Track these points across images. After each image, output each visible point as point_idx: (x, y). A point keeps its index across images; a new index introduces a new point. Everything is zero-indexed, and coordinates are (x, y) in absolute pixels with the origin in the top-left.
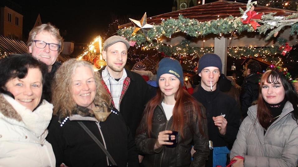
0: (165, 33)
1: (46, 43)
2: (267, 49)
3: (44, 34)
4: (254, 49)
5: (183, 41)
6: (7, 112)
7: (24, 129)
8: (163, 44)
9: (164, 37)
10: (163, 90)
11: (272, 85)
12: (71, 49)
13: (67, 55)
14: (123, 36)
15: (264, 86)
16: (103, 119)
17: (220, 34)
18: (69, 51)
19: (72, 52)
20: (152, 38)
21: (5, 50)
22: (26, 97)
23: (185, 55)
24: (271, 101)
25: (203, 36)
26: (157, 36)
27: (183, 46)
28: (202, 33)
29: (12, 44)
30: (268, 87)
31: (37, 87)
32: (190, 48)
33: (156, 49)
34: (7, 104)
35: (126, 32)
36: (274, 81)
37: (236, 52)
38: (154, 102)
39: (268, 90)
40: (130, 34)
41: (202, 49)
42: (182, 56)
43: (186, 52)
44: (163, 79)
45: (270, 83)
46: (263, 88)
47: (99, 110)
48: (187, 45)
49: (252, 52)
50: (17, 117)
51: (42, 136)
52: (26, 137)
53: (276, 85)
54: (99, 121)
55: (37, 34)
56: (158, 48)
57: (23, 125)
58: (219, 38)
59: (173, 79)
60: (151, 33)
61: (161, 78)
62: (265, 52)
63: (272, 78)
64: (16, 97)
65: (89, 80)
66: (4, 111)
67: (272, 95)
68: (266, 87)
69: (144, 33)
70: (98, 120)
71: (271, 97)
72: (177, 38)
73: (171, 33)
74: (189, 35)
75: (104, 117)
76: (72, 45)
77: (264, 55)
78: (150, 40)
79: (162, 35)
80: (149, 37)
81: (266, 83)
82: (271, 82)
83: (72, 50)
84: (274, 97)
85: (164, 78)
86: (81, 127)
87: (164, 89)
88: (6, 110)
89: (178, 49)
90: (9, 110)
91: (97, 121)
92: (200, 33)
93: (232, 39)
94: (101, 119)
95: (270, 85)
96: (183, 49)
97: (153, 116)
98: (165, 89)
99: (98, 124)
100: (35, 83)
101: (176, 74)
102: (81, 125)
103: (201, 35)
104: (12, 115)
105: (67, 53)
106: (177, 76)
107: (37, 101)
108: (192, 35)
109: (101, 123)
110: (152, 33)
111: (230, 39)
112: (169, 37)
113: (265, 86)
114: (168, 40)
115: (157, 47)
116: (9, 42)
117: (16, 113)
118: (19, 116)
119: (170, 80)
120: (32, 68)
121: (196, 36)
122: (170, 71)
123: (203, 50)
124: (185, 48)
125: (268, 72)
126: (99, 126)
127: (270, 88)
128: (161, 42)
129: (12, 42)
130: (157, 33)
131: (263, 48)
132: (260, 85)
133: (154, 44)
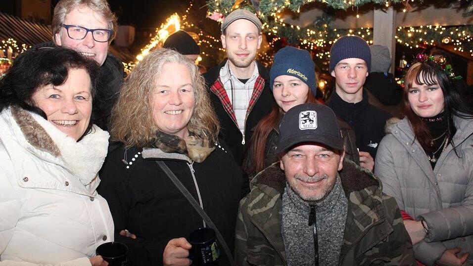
0: (289, 4)
1: (86, 29)
2: (465, 30)
3: (80, 12)
4: (441, 30)
5: (318, 18)
6: (37, 139)
7: (63, 170)
8: (284, 25)
9: (287, 11)
10: (279, 103)
11: (425, 87)
12: (130, 38)
13: (125, 48)
14: (218, 10)
15: (411, 90)
16: (201, 159)
17: (387, 3)
18: (127, 41)
19: (131, 42)
20: (266, 13)
21: (23, 41)
22: (66, 117)
23: (320, 43)
24: (426, 113)
25: (355, 8)
26: (276, 9)
27: (318, 27)
28: (354, 3)
29: (34, 31)
30: (419, 91)
31: (83, 101)
32: (330, 31)
33: (272, 33)
34: (37, 126)
35: (223, 4)
36: (427, 82)
37: (410, 35)
38: (267, 122)
39: (420, 96)
40: (229, 8)
41: (351, 31)
42: (315, 45)
43: (323, 37)
44: (280, 85)
45: (422, 84)
46: (409, 93)
47: (195, 142)
48: (326, 26)
49: (439, 34)
50: (53, 148)
51: (92, 183)
52: (67, 184)
53: (430, 87)
54: (193, 161)
55: (68, 13)
56: (275, 32)
57: (62, 163)
58: (384, 10)
59: (295, 84)
60: (265, 5)
61: (276, 84)
62: (462, 34)
63: (425, 75)
64: (48, 118)
65: (184, 88)
66: (32, 137)
67: (427, 103)
68: (416, 91)
69: (253, 5)
70: (190, 158)
71: (425, 106)
72: (310, 12)
73: (300, 3)
74: (331, 6)
75: (202, 155)
76: (132, 30)
77: (458, 41)
78: (263, 16)
79: (284, 7)
80: (261, 12)
81: (414, 85)
82: (423, 82)
83: (131, 40)
84: (429, 106)
85: (279, 82)
86: (161, 169)
87: (281, 102)
88: (35, 136)
89: (310, 32)
90: (40, 136)
91: (190, 162)
92: (350, 3)
93: (406, 12)
94: (197, 159)
95: (421, 88)
96: (319, 31)
97: (266, 147)
98: (283, 102)
99: (191, 166)
100: (80, 93)
101: (299, 74)
102: (162, 167)
103: (352, 5)
104: (44, 143)
105: (123, 44)
106: (301, 79)
107: (84, 124)
108: (337, 6)
109: (195, 165)
110: (267, 4)
111: (404, 11)
112: (296, 12)
113: (413, 89)
114: (295, 16)
115: (275, 30)
116: (28, 27)
117: (51, 141)
118: (56, 147)
119: (290, 86)
120: (75, 69)
121: (343, 7)
122: (290, 71)
123: (353, 33)
124: (322, 30)
125: (417, 67)
126: (192, 170)
127: (422, 93)
128: (282, 21)
129: (35, 28)
130: (276, 4)
131: (457, 27)
132: (406, 89)
133: (270, 25)
